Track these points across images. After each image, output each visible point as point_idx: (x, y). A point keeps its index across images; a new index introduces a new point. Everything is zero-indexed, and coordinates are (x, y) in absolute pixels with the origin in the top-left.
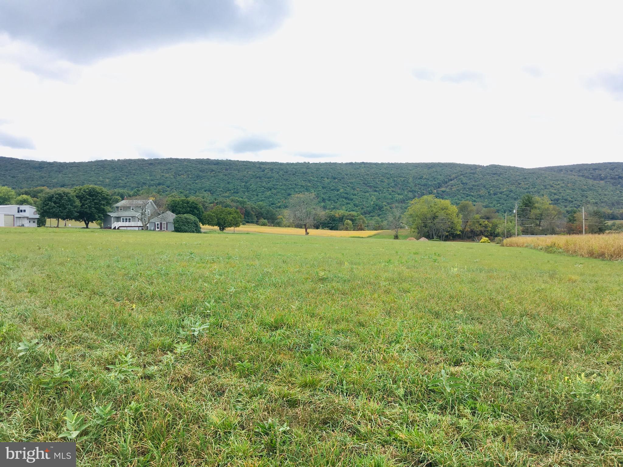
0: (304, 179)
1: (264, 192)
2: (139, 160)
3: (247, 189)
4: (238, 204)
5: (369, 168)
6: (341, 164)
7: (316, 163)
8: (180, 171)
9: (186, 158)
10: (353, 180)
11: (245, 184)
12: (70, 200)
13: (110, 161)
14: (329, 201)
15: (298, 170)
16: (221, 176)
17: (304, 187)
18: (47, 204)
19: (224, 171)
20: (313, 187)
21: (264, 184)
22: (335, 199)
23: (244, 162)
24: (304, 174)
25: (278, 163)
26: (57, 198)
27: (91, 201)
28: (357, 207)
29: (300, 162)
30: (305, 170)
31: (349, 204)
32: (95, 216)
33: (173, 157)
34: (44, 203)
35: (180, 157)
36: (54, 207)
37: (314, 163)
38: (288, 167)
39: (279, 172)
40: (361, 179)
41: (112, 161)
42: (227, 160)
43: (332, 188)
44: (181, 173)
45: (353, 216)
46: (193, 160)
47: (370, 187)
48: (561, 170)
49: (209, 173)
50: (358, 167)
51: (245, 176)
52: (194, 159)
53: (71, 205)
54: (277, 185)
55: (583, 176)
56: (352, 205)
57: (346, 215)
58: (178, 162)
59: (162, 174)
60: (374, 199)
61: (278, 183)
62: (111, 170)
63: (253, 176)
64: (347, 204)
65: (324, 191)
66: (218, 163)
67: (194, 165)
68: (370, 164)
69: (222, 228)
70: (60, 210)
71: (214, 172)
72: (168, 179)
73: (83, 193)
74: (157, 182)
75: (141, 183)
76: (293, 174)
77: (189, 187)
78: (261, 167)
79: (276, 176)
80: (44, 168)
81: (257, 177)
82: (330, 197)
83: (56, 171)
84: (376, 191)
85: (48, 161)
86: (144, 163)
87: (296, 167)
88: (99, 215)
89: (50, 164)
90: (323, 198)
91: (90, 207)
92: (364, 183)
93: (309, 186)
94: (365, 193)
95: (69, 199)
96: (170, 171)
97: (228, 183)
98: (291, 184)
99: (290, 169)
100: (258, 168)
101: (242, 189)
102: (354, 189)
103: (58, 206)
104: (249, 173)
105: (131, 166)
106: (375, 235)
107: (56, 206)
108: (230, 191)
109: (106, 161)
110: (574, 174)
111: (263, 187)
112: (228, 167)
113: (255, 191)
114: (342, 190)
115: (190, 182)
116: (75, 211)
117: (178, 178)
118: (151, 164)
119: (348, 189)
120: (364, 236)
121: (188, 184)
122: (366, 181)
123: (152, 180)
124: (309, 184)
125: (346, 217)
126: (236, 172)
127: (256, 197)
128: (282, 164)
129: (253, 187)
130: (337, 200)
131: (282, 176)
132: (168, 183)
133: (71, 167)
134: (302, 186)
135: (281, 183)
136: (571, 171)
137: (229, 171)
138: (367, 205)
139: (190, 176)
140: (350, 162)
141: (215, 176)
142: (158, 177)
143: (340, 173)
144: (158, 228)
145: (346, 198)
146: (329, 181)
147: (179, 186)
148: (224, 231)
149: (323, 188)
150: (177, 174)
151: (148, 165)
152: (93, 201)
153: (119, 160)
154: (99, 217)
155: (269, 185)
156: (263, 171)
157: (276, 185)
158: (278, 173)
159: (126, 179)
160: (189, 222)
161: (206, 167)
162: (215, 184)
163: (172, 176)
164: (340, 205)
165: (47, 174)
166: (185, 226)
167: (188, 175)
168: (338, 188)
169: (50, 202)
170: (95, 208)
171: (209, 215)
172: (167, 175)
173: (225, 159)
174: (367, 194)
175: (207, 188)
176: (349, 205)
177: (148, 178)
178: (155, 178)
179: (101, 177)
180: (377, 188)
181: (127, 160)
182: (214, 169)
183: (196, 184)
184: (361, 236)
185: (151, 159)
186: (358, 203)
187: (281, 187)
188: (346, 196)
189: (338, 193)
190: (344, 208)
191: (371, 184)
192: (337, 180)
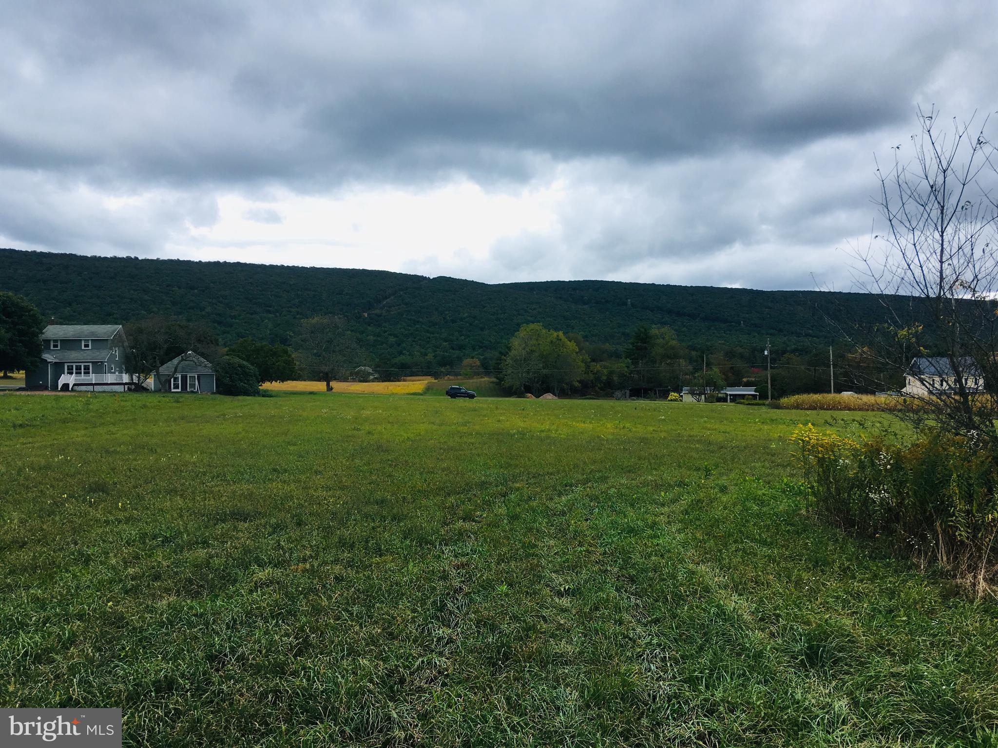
0: (134, 287)
10: (227, 293)
24: (132, 277)
40: (239, 291)
47: (259, 305)
60: (270, 326)
64: (224, 333)
76: (112, 278)
84: (269, 312)
92: (247, 298)
94: (252, 314)
102: (231, 308)
114: (209, 309)
119: (221, 307)
122: (249, 294)
134: (131, 299)
143: (200, 279)
144: (176, 387)
146: (181, 292)
158: (80, 274)
174: (256, 317)
180: (270, 307)
189: (203, 313)
191: (259, 300)
192: (196, 291)
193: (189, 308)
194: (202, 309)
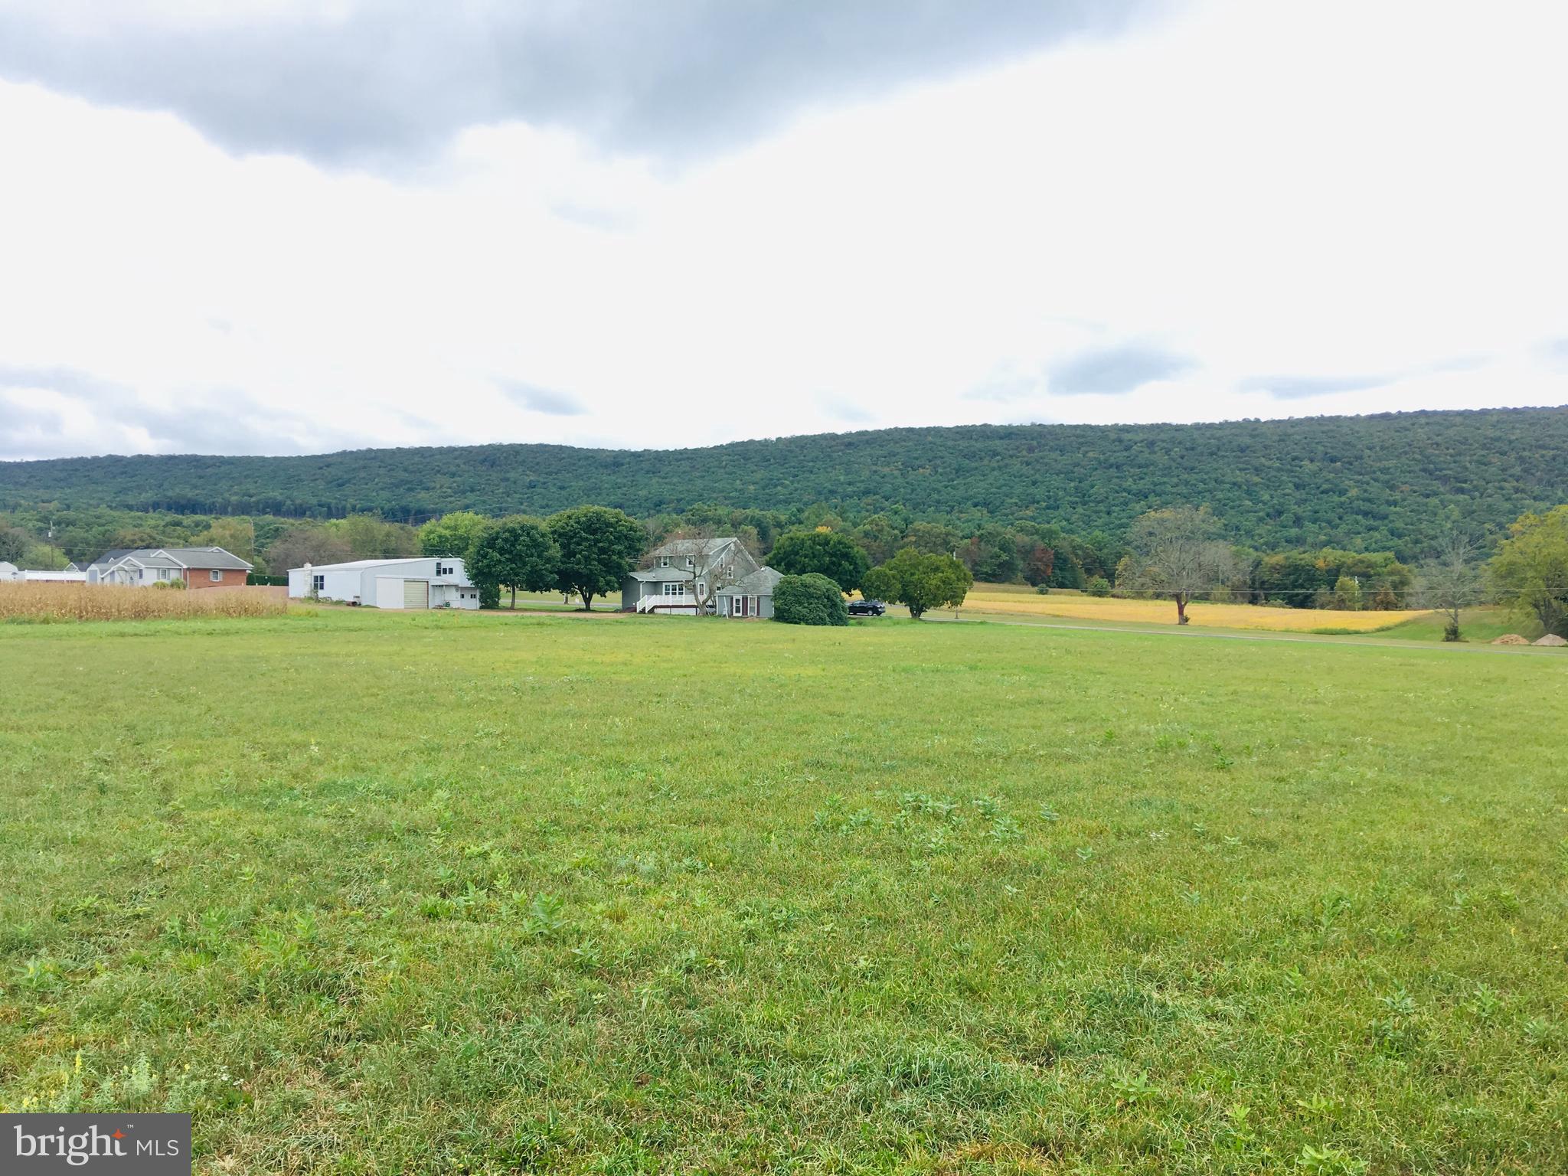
0: (1241, 466)
1: (1126, 504)
2: (823, 437)
3: (1084, 498)
4: (1036, 537)
5: (1441, 425)
6: (1355, 420)
7: (1280, 421)
8: (917, 459)
9: (932, 426)
10: (1390, 464)
11: (1077, 483)
12: (535, 544)
13: (759, 442)
14: (1314, 522)
15: (1225, 441)
16: (1016, 466)
17: (1240, 487)
18: (485, 556)
19: (1024, 453)
20: (1268, 487)
21: (1129, 483)
22: (1331, 515)
23: (1077, 427)
24: (1242, 451)
25: (1170, 425)
26: (506, 540)
27: (590, 545)
28: (1400, 537)
29: (1233, 420)
30: (1247, 441)
31: (1376, 529)
32: (598, 581)
33: (901, 426)
34: (478, 553)
35: (917, 425)
36: (500, 561)
37: (1273, 422)
38: (1196, 434)
39: (1170, 450)
40: (1414, 459)
41: (766, 443)
42: (1033, 425)
43: (1325, 486)
44: (918, 462)
45: (1371, 565)
46: (949, 429)
47: (1445, 480)
49: (986, 462)
50: (1407, 424)
51: (1077, 465)
52: (951, 426)
53: (539, 556)
54: (1165, 483)
56: (1385, 532)
57: (1349, 561)
58: (912, 437)
59: (874, 468)
60: (1456, 514)
61: (1165, 479)
62: (760, 464)
63: (1100, 463)
64: (1370, 529)
65: (1300, 495)
66: (1011, 434)
67: (950, 443)
68: (1446, 414)
69: (917, 610)
70: (511, 569)
71: (999, 458)
72: (886, 480)
73: (575, 525)
74: (862, 486)
75: (826, 491)
76: (1212, 454)
77: (935, 496)
78: (1120, 436)
79: (1162, 459)
80: (622, 465)
81: (1111, 466)
82: (1316, 512)
83: (648, 472)
84: (1462, 491)
85: (633, 450)
86: (834, 443)
87: (1219, 433)
88: (608, 578)
89: (636, 455)
90: (1295, 514)
91: (587, 558)
92: (1424, 470)
93: (1256, 484)
94: (1428, 496)
95: (534, 541)
96: (894, 459)
97: (1034, 483)
98: (1203, 481)
99: (1201, 441)
100: (1114, 441)
101: (1068, 498)
102: (1392, 488)
103: (507, 559)
104: (1091, 454)
105: (805, 451)
106: (1403, 624)
107: (503, 559)
108: (1038, 502)
109: (751, 442)
111: (1125, 490)
112: (1035, 443)
113: (1102, 501)
114: (1354, 492)
115: (939, 486)
116: (545, 569)
117: (912, 476)
118: (850, 445)
119: (1374, 489)
120: (1362, 628)
121: (934, 490)
122: (1430, 462)
123: (850, 484)
124: (1257, 479)
125: (1349, 568)
126: (1055, 455)
127: (1105, 518)
128: (1179, 428)
129: (1099, 490)
130: (1338, 521)
131: (1179, 459)
132: (887, 488)
133: (677, 460)
134: (1234, 484)
135: (1175, 480)
137: (1037, 454)
138: (1433, 533)
139: (940, 470)
140: (1383, 411)
141: (1000, 468)
142: (865, 474)
143: (1349, 444)
144: (738, 611)
145: (1366, 514)
146: (1314, 467)
147: (913, 496)
148: (923, 616)
149: (1297, 487)
150: (909, 466)
151: (843, 447)
152: (595, 545)
153: (779, 439)
154: (608, 583)
155: (1141, 485)
156: (1127, 448)
157: (1160, 484)
158: (1168, 452)
159: (792, 482)
160: (811, 596)
161: (979, 445)
162: (999, 488)
163: (896, 473)
164: (1348, 533)
165: (628, 478)
166: (800, 604)
167: (935, 468)
168: (1342, 486)
169: (491, 551)
170: (600, 561)
171: (879, 575)
172: (886, 470)
173: (1028, 424)
174: (1434, 501)
175: (980, 498)
176: (1376, 534)
177: (842, 478)
178: (858, 479)
179: (738, 481)
180: (1465, 482)
181: (797, 437)
182: (999, 450)
183: (953, 487)
184: (1354, 628)
185: (851, 434)
186: (1403, 525)
187: (1174, 490)
188: (1366, 506)
189: (1343, 499)
190: (1358, 541)
191: (1445, 472)
192: (1339, 464)
193: (1322, 493)
194: (1343, 493)
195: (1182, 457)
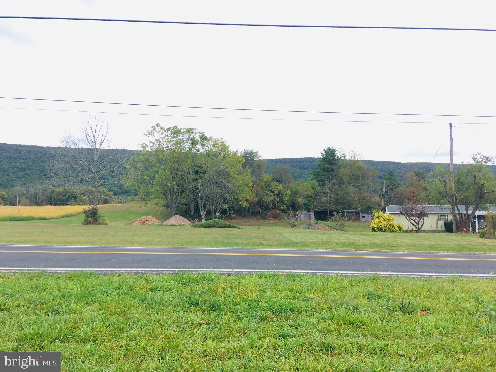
21: (18, 165)
39: (36, 154)
48: (278, 162)
55: (293, 166)
61: (33, 164)
63: (7, 157)
79: (33, 158)
81: (12, 158)
110: (287, 165)
111: (16, 167)
128: (42, 148)
131: (40, 158)
135: (37, 165)
136: (285, 163)
155: (23, 166)
187: (37, 168)
195: (41, 157)
